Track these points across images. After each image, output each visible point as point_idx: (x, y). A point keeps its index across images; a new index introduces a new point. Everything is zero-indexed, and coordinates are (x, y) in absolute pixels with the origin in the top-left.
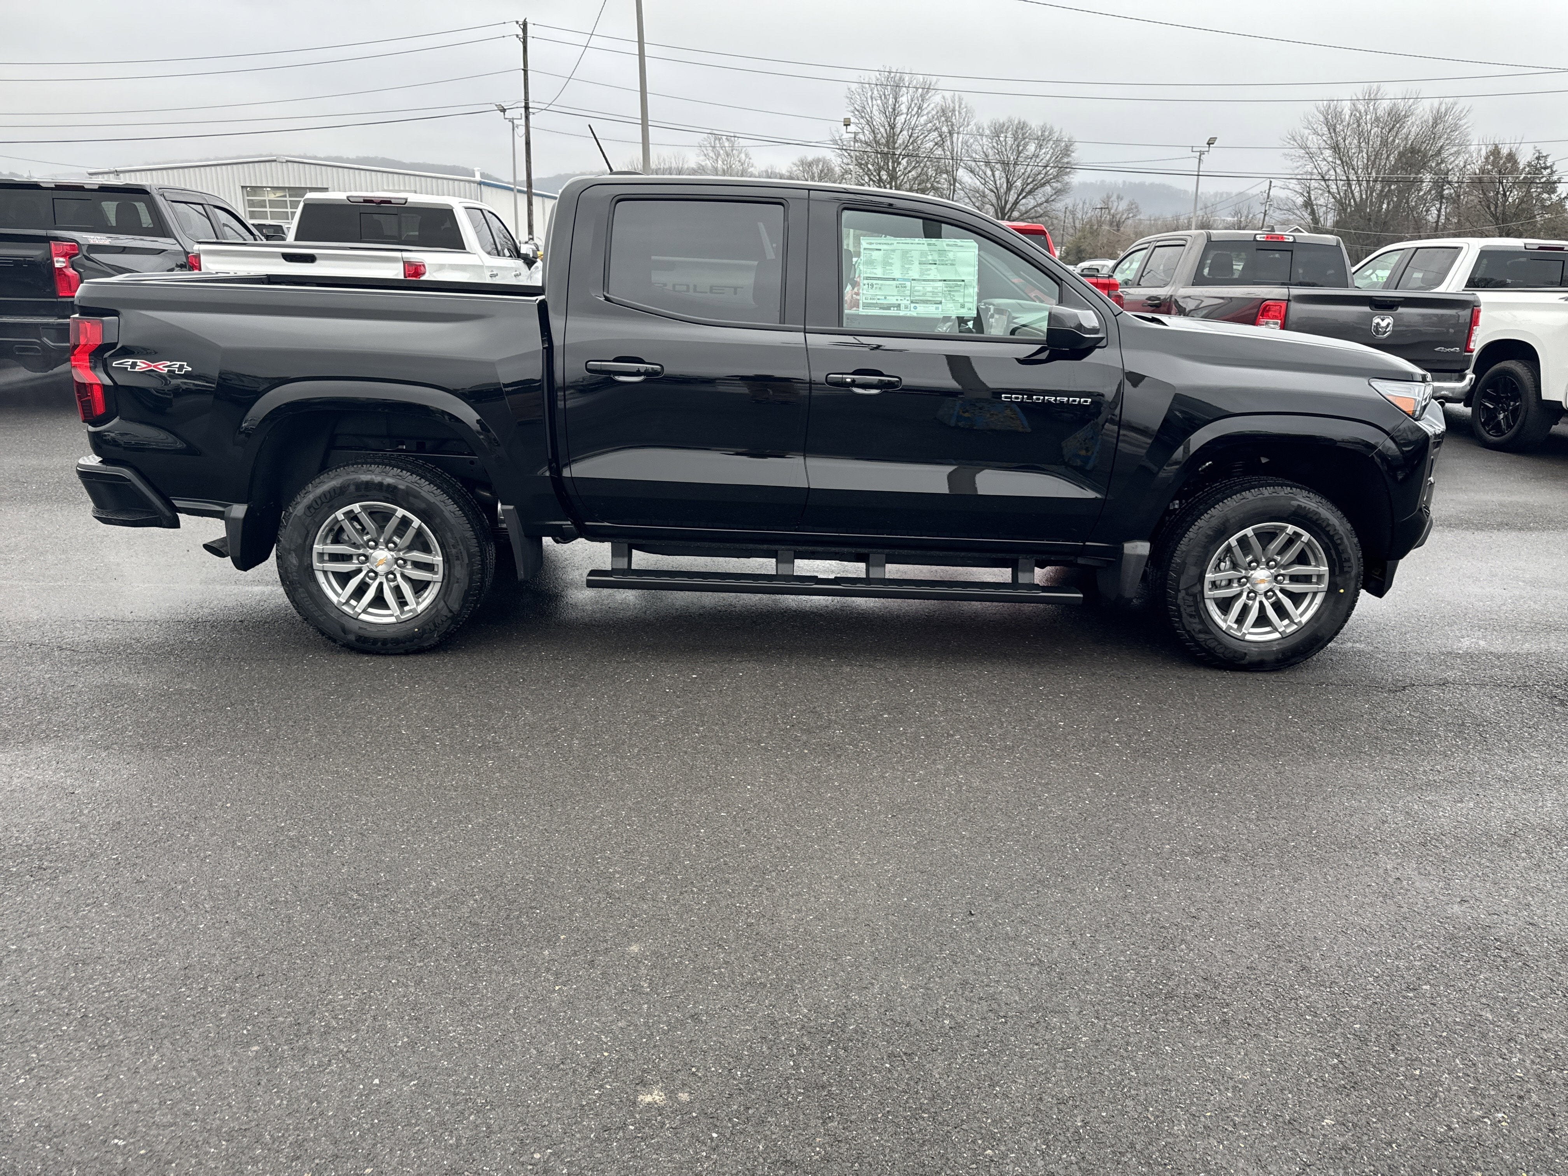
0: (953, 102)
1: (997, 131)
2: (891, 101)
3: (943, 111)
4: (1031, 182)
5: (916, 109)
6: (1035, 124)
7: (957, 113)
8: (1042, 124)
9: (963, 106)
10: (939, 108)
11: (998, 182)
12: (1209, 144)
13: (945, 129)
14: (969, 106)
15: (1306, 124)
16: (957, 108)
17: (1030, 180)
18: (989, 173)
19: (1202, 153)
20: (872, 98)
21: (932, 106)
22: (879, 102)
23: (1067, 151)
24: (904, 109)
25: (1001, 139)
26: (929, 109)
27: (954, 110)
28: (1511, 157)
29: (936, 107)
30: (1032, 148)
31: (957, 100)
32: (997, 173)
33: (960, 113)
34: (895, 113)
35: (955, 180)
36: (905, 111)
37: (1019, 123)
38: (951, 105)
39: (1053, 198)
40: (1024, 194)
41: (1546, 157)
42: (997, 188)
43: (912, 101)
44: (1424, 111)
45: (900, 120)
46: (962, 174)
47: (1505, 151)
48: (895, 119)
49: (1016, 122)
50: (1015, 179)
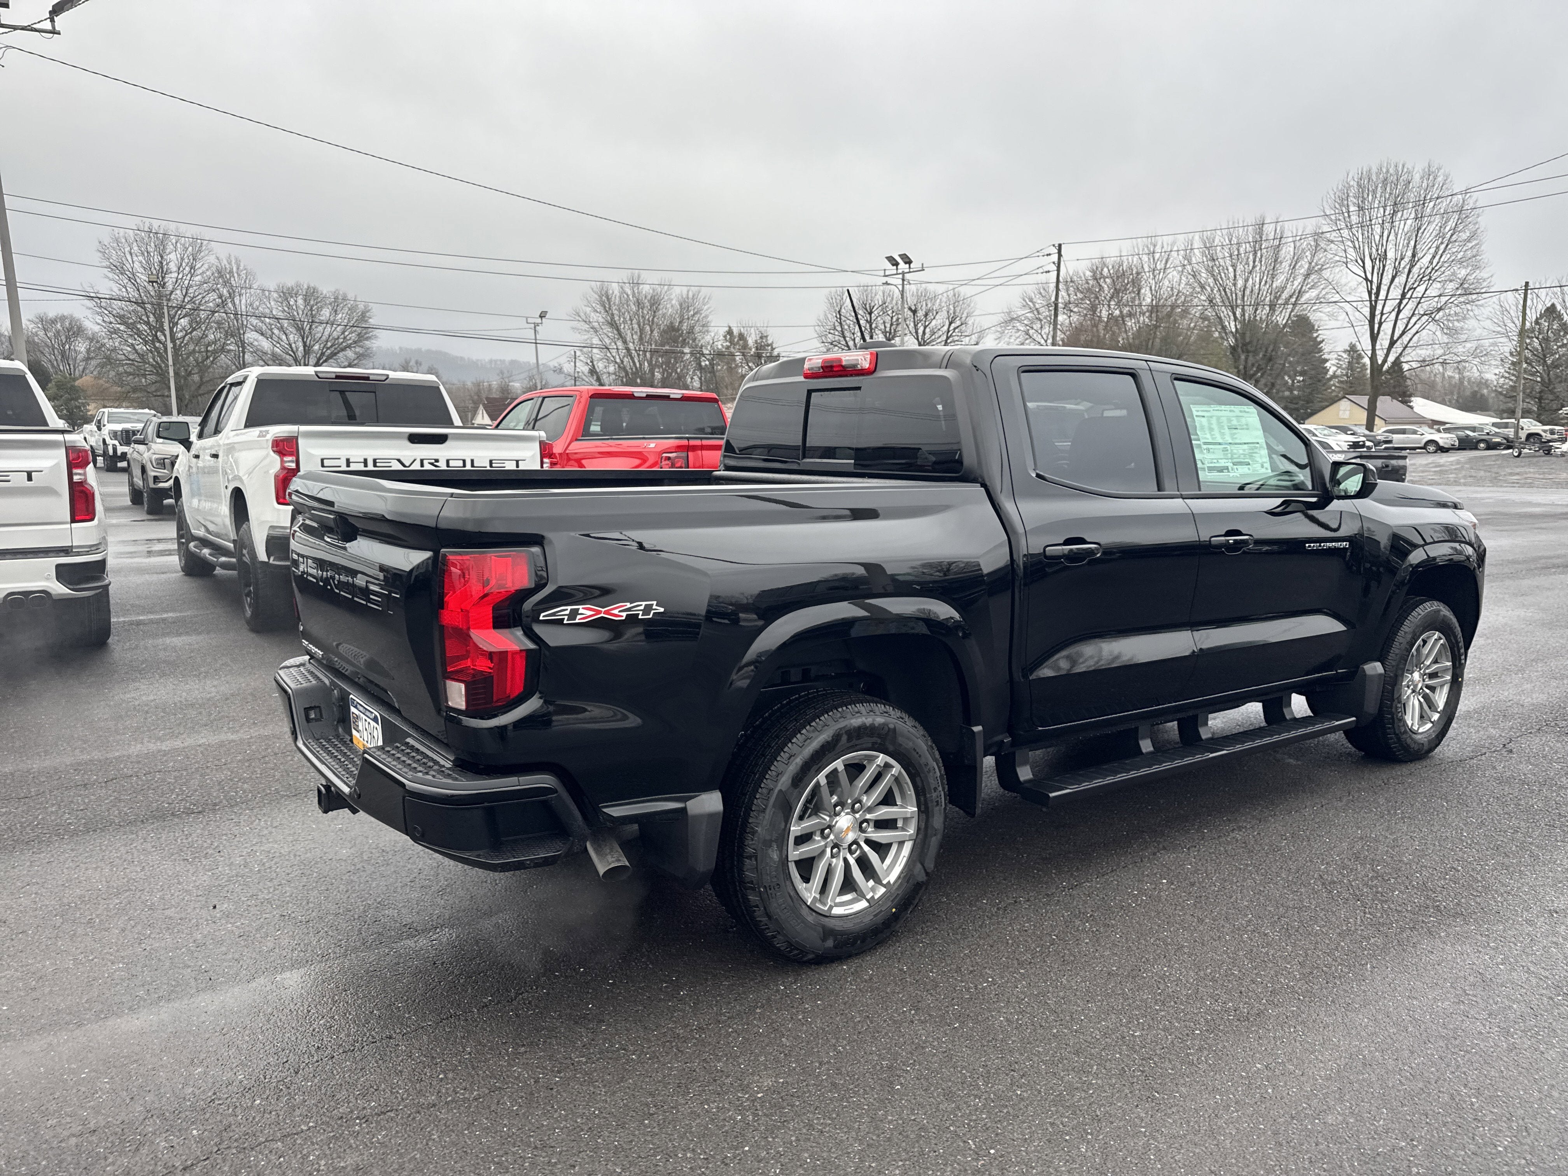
0: (230, 263)
1: (286, 294)
2: (157, 259)
3: (219, 273)
4: (331, 346)
5: (188, 269)
6: (326, 289)
7: (236, 275)
8: (334, 290)
9: (241, 268)
10: (214, 269)
11: (293, 345)
12: (541, 317)
13: (225, 292)
14: (249, 268)
15: (586, 303)
16: (235, 270)
17: (329, 344)
18: (284, 337)
19: (536, 325)
20: (131, 254)
21: (206, 266)
22: (141, 258)
23: (363, 317)
24: (173, 267)
25: (291, 303)
26: (203, 269)
27: (231, 272)
28: (741, 336)
29: (210, 268)
30: (326, 313)
31: (233, 261)
32: (291, 337)
33: (239, 275)
34: (163, 271)
35: (243, 343)
36: (174, 269)
37: (309, 287)
38: (228, 266)
39: (356, 362)
40: (324, 358)
41: (766, 337)
42: (292, 351)
43: (182, 259)
44: (677, 293)
45: (170, 280)
46: (251, 336)
47: (736, 332)
48: (163, 278)
49: (306, 287)
50: (312, 343)
